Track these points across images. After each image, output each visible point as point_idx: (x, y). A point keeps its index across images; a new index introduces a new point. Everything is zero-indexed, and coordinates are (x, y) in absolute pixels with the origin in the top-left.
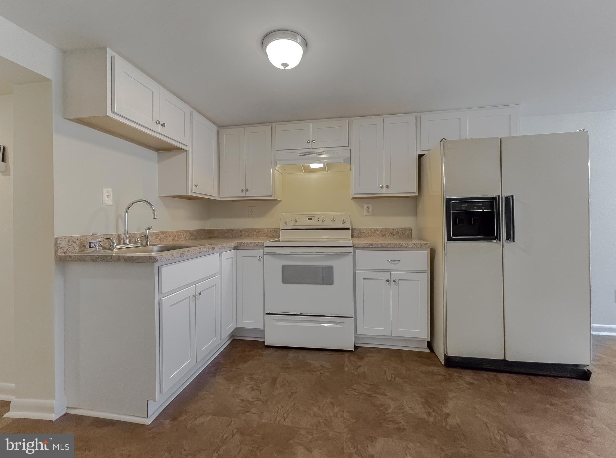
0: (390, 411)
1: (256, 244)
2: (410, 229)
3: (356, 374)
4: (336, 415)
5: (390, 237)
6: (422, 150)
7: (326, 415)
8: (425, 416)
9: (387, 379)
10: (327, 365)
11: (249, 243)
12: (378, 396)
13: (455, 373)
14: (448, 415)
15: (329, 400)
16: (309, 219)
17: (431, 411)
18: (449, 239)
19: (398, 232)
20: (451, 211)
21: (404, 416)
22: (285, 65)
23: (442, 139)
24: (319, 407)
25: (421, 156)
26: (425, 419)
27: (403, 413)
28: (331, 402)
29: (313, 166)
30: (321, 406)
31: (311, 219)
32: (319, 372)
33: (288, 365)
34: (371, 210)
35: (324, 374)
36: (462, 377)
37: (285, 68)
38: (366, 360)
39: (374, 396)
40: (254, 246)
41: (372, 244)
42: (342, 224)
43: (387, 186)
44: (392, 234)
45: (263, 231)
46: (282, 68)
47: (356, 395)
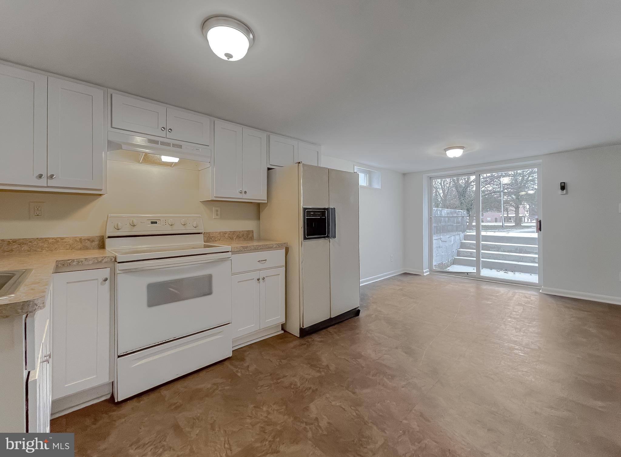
0: (299, 384)
1: (98, 261)
2: (252, 232)
3: (251, 374)
4: (269, 413)
5: (237, 239)
6: (270, 165)
7: (261, 418)
8: (318, 374)
9: (276, 365)
10: (220, 381)
11: (83, 260)
12: (282, 380)
13: (308, 339)
14: (327, 366)
15: (252, 406)
16: (152, 223)
17: (318, 369)
18: (305, 238)
19: (243, 235)
20: (306, 217)
21: (309, 382)
22: (229, 56)
23: (299, 162)
24: (249, 416)
25: (269, 169)
26: (320, 376)
27: (307, 380)
28: (255, 407)
29: (165, 159)
30: (250, 415)
31: (156, 223)
32: (217, 391)
33: (175, 404)
34: (219, 213)
35: (224, 389)
36: (313, 340)
37: (228, 59)
38: (248, 359)
39: (280, 381)
40: (93, 263)
41: (247, 247)
42: (195, 228)
43: (245, 192)
44: (238, 237)
45: (64, 241)
46: (225, 58)
47: (268, 388)
